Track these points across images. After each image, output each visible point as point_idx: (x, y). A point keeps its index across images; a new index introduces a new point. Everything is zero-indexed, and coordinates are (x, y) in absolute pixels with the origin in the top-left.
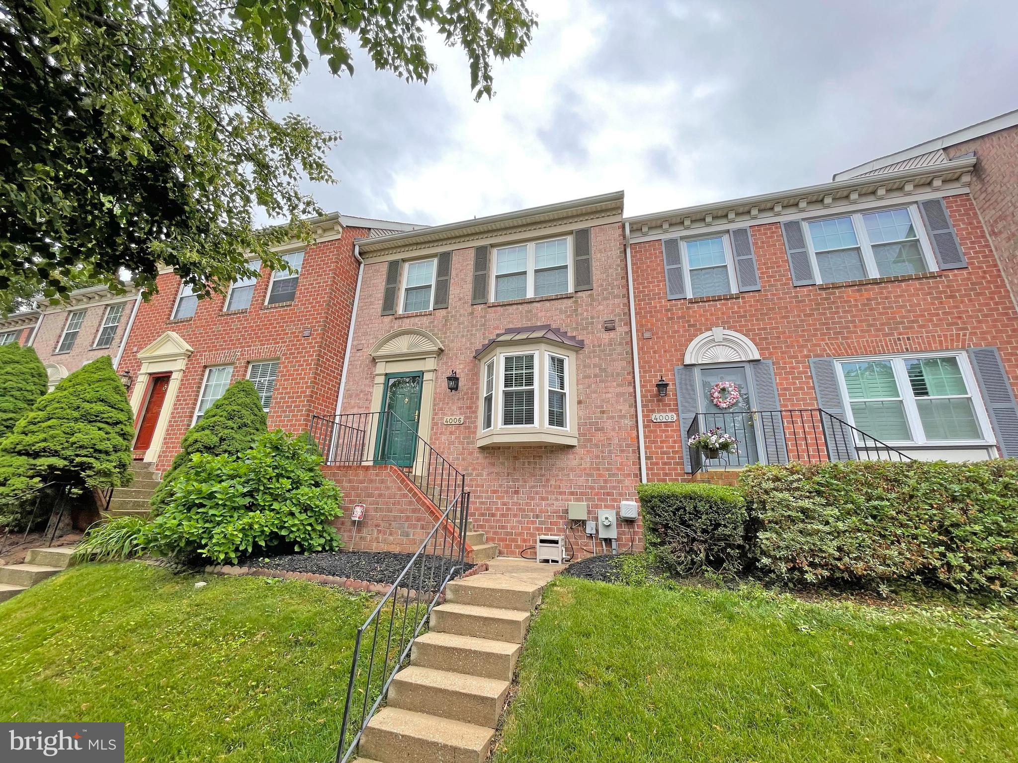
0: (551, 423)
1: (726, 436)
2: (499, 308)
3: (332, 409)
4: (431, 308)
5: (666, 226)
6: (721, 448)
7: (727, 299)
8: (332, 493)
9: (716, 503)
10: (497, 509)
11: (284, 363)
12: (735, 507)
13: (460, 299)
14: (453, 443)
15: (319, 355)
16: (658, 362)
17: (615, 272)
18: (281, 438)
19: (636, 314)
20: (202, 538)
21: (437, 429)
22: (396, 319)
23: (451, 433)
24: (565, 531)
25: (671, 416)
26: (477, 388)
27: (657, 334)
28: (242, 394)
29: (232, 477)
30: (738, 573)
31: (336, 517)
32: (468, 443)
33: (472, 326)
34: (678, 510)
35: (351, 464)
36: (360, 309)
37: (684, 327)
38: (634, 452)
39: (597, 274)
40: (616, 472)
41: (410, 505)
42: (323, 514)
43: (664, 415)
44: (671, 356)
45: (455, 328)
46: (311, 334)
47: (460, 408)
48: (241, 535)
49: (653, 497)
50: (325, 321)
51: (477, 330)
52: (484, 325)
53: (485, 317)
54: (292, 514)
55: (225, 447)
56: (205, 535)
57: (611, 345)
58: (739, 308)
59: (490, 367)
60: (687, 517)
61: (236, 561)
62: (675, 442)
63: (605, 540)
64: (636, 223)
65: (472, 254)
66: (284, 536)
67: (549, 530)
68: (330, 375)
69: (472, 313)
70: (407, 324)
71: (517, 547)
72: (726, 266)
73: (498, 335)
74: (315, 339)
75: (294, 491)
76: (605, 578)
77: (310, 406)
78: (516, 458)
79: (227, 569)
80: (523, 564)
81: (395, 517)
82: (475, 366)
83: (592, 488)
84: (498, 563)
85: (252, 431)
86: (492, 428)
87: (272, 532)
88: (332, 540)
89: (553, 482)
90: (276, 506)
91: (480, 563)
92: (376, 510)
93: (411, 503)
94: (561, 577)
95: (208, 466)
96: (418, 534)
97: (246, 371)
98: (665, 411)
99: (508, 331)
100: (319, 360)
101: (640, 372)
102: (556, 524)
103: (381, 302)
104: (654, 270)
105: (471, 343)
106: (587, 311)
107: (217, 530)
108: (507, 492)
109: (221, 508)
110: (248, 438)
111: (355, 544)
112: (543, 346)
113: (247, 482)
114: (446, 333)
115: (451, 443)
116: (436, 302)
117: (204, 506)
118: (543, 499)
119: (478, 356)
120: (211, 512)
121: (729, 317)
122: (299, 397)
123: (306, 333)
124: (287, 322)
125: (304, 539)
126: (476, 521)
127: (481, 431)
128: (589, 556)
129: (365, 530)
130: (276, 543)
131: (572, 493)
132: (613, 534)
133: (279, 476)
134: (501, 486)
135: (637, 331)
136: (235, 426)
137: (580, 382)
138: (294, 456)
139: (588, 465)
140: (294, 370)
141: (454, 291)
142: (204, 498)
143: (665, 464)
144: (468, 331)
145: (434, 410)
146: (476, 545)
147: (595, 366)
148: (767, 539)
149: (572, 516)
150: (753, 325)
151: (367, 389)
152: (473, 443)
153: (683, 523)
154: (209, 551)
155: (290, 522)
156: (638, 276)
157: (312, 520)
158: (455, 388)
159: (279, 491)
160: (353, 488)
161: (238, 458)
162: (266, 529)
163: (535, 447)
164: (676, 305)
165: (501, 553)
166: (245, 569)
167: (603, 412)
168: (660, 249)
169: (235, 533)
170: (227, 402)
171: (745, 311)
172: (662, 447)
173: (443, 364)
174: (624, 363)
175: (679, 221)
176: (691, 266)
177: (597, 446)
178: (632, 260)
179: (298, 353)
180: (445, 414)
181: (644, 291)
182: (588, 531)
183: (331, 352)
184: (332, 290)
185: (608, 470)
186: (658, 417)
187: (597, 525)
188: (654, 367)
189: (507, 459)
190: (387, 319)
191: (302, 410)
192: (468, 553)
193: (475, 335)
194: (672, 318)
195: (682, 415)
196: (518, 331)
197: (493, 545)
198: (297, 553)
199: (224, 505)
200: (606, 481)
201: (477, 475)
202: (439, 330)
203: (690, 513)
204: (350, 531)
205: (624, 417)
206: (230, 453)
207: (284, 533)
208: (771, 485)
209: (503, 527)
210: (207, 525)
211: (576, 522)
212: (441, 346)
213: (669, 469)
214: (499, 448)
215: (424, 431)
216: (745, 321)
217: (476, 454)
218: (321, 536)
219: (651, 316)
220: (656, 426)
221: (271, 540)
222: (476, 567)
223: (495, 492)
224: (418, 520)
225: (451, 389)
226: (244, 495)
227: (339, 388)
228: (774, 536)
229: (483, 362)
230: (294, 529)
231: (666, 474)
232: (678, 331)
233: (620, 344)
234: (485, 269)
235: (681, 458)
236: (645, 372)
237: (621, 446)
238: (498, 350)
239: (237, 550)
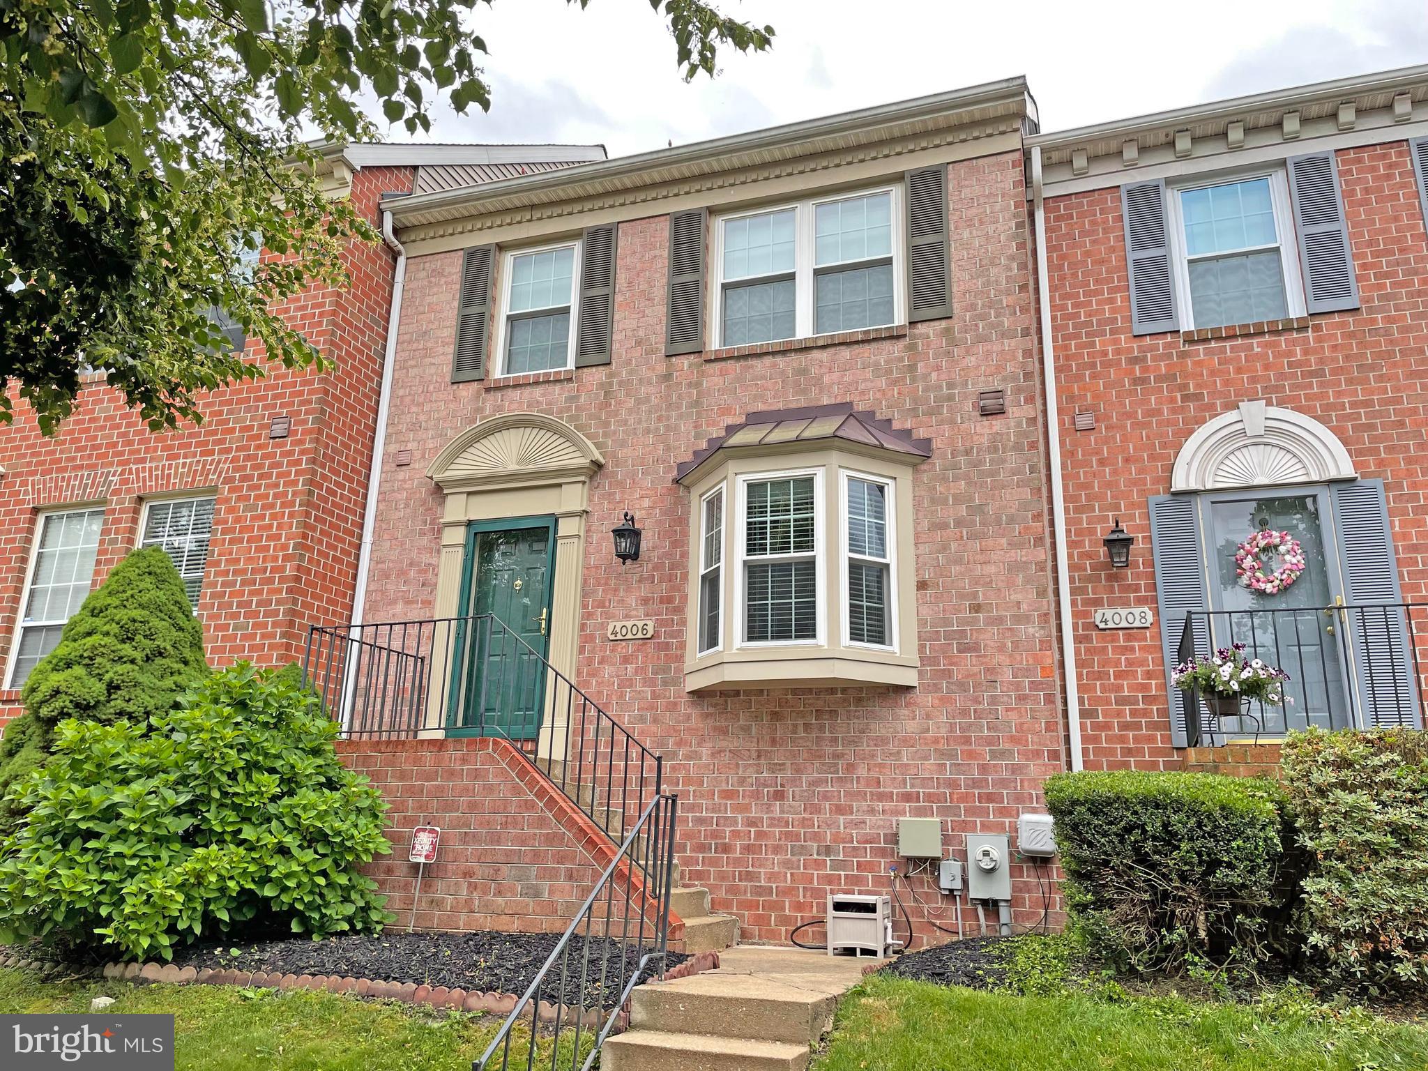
0: (856, 635)
1: (1257, 663)
2: (730, 364)
3: (344, 606)
4: (571, 364)
5: (1130, 153)
6: (1243, 692)
7: (1276, 332)
8: (365, 803)
9: (1210, 815)
10: (736, 834)
11: (227, 500)
12: (1251, 824)
13: (639, 343)
14: (630, 683)
15: (311, 482)
16: (1109, 485)
17: (1004, 273)
18: (250, 684)
19: (1058, 370)
20: (100, 904)
21: (593, 651)
22: (488, 390)
23: (626, 660)
24: (891, 883)
25: (1141, 615)
26: (685, 555)
27: (1108, 417)
28: (148, 582)
29: (149, 772)
30: (1262, 968)
31: (377, 856)
32: (665, 683)
33: (670, 406)
34: (1129, 829)
35: (403, 736)
36: (400, 366)
37: (1173, 400)
38: (1049, 699)
39: (960, 279)
40: (1008, 746)
41: (540, 827)
42: (351, 850)
43: (1124, 612)
44: (1140, 471)
45: (630, 411)
46: (289, 433)
47: (645, 601)
48: (180, 898)
49: (1075, 803)
50: (319, 401)
51: (680, 417)
52: (697, 404)
53: (698, 385)
54: (283, 851)
55: (119, 704)
56: (104, 899)
57: (996, 450)
58: (1306, 352)
59: (714, 506)
60: (1148, 847)
61: (169, 955)
62: (1149, 675)
63: (985, 903)
64: (1057, 148)
65: (664, 230)
66: (269, 899)
67: (854, 881)
68: (338, 528)
69: (667, 377)
70: (514, 405)
71: (784, 920)
72: (1277, 250)
73: (731, 430)
74: (301, 442)
75: (286, 801)
76: (974, 980)
77: (295, 602)
78: (776, 716)
79: (151, 971)
80: (796, 958)
81: (507, 854)
82: (678, 501)
83: (953, 784)
84: (739, 956)
85: (176, 666)
86: (720, 647)
87: (243, 891)
88: (366, 909)
89: (862, 771)
90: (248, 833)
91: (698, 953)
92: (465, 839)
93: (542, 822)
94: (876, 979)
95: (97, 748)
96: (561, 891)
97: (135, 521)
98: (1125, 603)
99: (755, 419)
100: (310, 493)
101: (1067, 510)
102: (869, 866)
103: (451, 349)
104: (1102, 262)
105: (668, 449)
106: (938, 368)
107: (130, 887)
108: (757, 795)
109: (133, 839)
110: (169, 682)
111: (418, 917)
112: (835, 457)
113: (183, 781)
114: (607, 424)
115: (626, 683)
116: (582, 350)
117: (97, 836)
118: (839, 810)
119: (683, 479)
120: (115, 848)
121: (1282, 376)
122: (270, 581)
123: (279, 429)
124: (230, 402)
125: (310, 906)
126: (687, 862)
127: (695, 656)
128: (947, 939)
129: (440, 885)
130: (250, 916)
131: (907, 797)
132: (1001, 889)
133: (252, 767)
134: (742, 781)
135: (1060, 411)
136: (138, 655)
137: (924, 538)
138: (281, 720)
139: (944, 731)
140: (253, 518)
141: (623, 324)
142: (92, 818)
143: (1125, 726)
144: (659, 419)
145: (585, 606)
146: (689, 917)
147: (957, 499)
148: (1321, 893)
149: (908, 848)
150: (1338, 394)
151: (425, 558)
152: (676, 682)
153: (1142, 859)
154: (116, 929)
155: (280, 867)
156: (1062, 278)
157: (327, 864)
158: (632, 555)
159: (254, 801)
160: (411, 791)
161: (151, 728)
162: (232, 884)
163: (819, 691)
164: (1154, 348)
165: (745, 936)
166: (189, 972)
167: (977, 608)
168: (1118, 208)
169: (170, 892)
170: (114, 601)
171: (1321, 361)
172: (1119, 688)
173: (602, 497)
174: (1026, 493)
175: (1162, 139)
176: (1191, 249)
177: (962, 686)
178: (1049, 239)
179: (261, 477)
180: (609, 616)
181: (1077, 315)
182: (945, 883)
183: (337, 473)
184: (335, 324)
185: (990, 742)
186: (1110, 616)
187: (964, 870)
188: (1100, 497)
189: (757, 718)
190: (467, 391)
191: (276, 613)
192: (673, 932)
193: (676, 427)
194: (1143, 381)
195: (1166, 613)
196: (778, 418)
197: (728, 918)
198: (297, 936)
199: (139, 833)
200: (984, 768)
201: (688, 757)
202: (590, 417)
203: (1155, 838)
204: (406, 887)
205: (1026, 619)
206: (131, 716)
207: (268, 892)
208: (1330, 776)
209: (749, 876)
210: (108, 876)
211: (917, 861)
212: (597, 456)
213: (1136, 739)
214: (737, 693)
215: (563, 655)
216: (1321, 385)
217: (684, 707)
218: (346, 900)
219: (1094, 376)
220: (1103, 639)
221: (238, 909)
222: (691, 961)
223: (728, 795)
224: (561, 858)
225: (624, 557)
226: (178, 811)
227: (357, 557)
228: (1335, 886)
229: (695, 493)
230: (291, 884)
231: (1129, 752)
232: (1159, 412)
233: (1017, 447)
234: (696, 269)
235: (1164, 712)
236: (1078, 510)
237: (1018, 686)
238: (732, 467)
239: (171, 930)
